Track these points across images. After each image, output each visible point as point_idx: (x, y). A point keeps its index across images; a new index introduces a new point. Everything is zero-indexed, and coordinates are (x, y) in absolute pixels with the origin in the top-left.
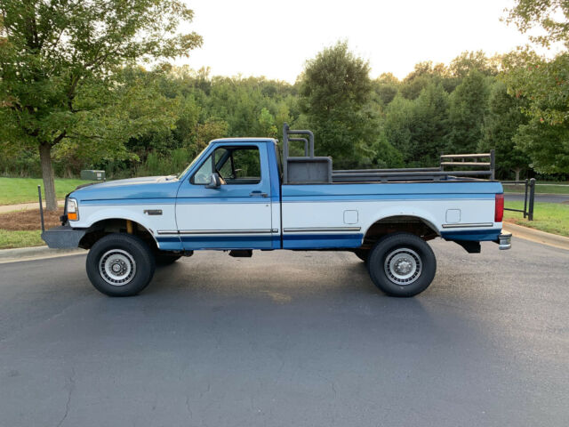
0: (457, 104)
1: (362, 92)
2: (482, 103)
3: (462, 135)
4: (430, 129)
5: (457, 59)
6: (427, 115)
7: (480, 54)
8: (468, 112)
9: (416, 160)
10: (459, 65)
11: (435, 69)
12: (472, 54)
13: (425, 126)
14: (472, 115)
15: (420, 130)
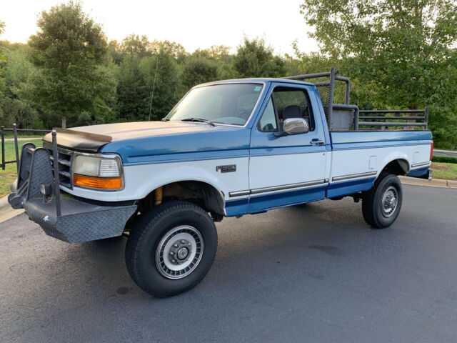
0: (152, 74)
1: (100, 53)
2: (169, 76)
3: (157, 99)
4: (132, 92)
5: (127, 39)
6: (129, 81)
7: (144, 38)
8: (161, 81)
9: (123, 117)
10: (130, 44)
11: (110, 44)
12: (137, 38)
13: (128, 89)
14: (164, 84)
15: (124, 92)
